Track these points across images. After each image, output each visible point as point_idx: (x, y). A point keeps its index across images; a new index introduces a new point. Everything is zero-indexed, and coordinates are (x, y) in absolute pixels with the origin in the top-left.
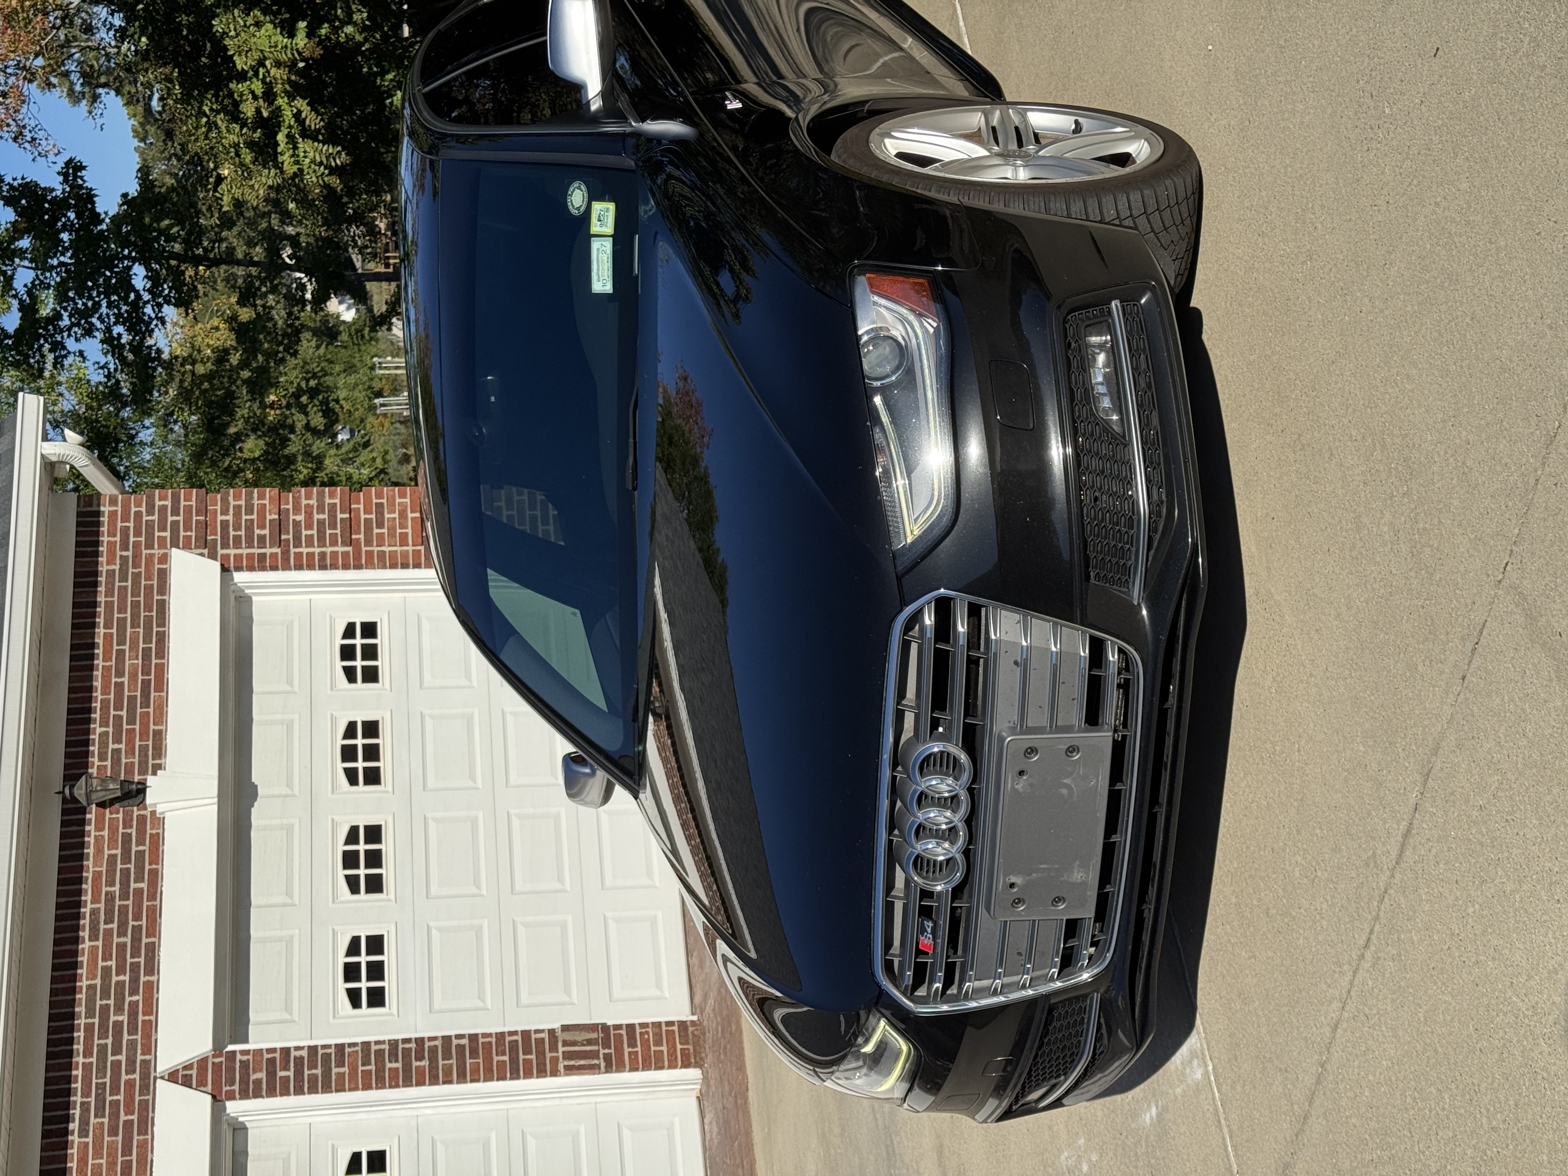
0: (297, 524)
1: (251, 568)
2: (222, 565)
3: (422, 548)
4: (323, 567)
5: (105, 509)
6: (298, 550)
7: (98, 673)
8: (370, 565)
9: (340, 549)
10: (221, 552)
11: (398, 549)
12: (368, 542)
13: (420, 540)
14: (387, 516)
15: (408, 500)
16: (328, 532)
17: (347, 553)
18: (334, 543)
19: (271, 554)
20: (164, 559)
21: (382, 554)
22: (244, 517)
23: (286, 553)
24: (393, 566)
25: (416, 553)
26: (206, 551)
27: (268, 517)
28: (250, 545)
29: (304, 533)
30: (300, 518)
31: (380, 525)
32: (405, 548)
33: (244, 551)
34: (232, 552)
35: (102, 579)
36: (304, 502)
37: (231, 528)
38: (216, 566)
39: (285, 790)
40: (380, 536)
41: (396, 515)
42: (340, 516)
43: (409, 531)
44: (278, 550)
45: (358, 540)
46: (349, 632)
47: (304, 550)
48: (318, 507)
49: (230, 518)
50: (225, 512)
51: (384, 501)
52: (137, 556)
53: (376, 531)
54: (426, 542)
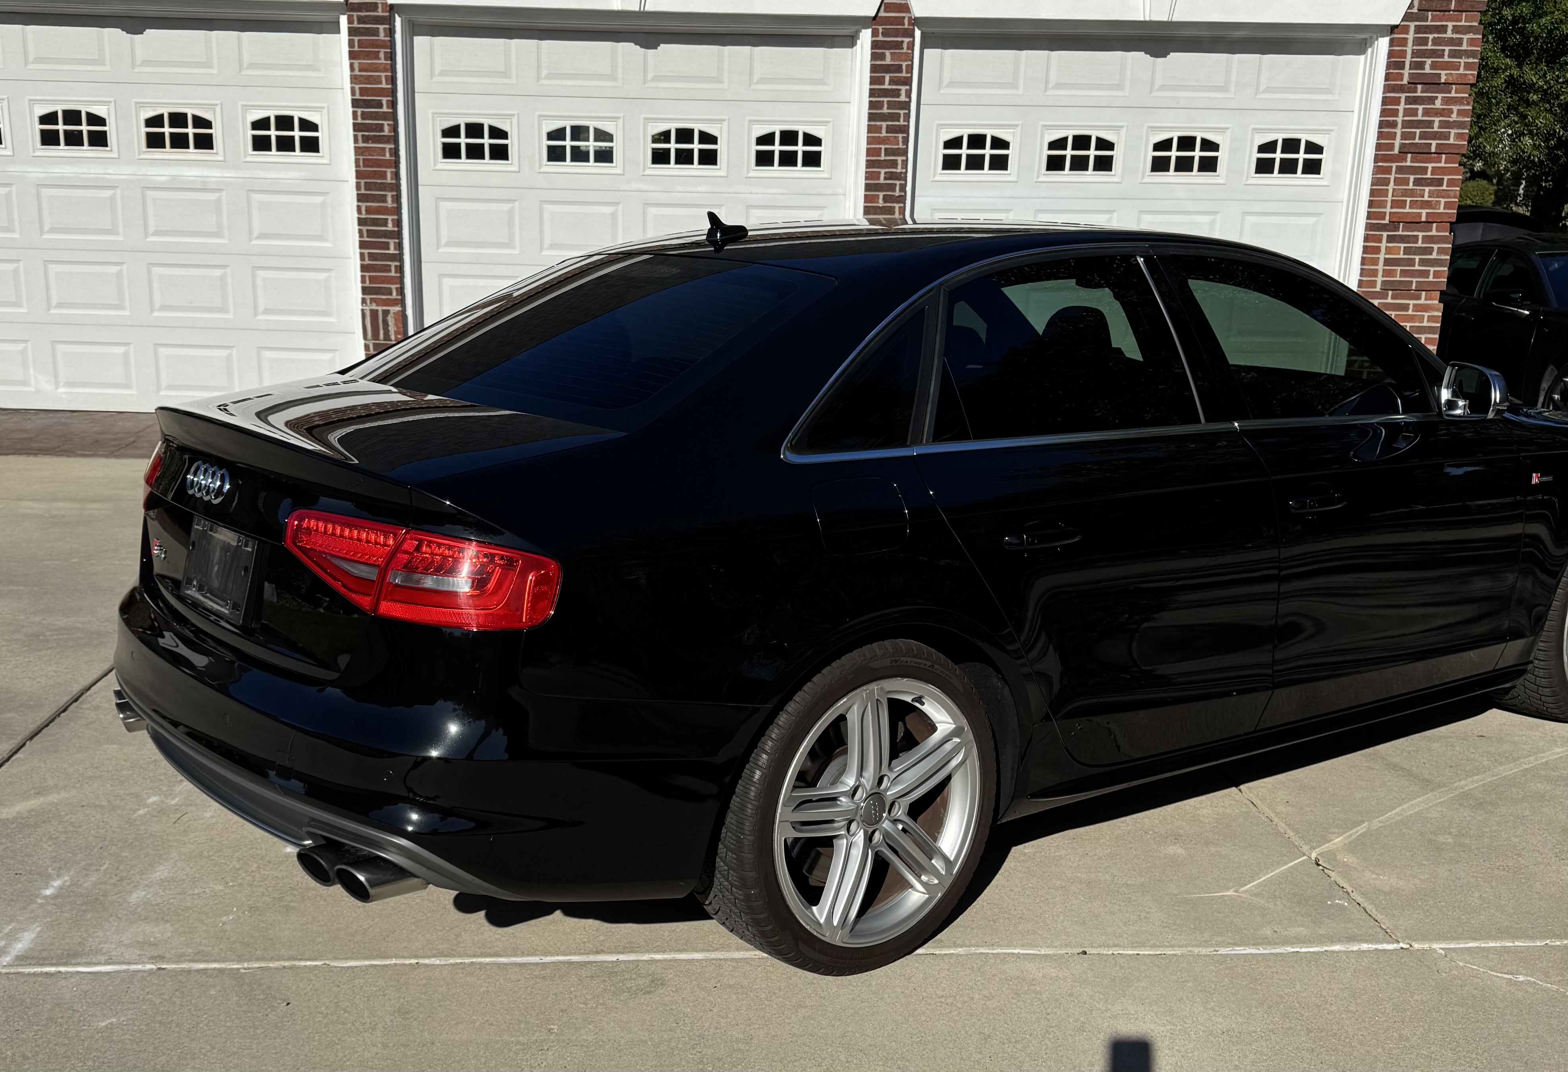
0: (1432, 100)
1: (1391, 54)
2: (1397, 26)
3: (1386, 221)
4: (1381, 124)
6: (1403, 100)
8: (1377, 170)
9: (1397, 142)
10: (1412, 25)
11: (1390, 198)
12: (1400, 170)
13: (1394, 220)
14: (1427, 189)
15: (1442, 210)
16: (1418, 131)
17: (1393, 149)
18: (1404, 136)
19: (1402, 75)
21: (1386, 182)
22: (1447, 49)
23: (1401, 89)
24: (1373, 193)
25: (1382, 216)
26: (1415, 10)
27: (1443, 73)
28: (1415, 54)
29: (1421, 108)
30: (1438, 104)
31: (1417, 182)
32: (1389, 205)
33: (1409, 49)
34: (1411, 36)
36: (1455, 108)
37: (1436, 35)
38: (1398, 20)
39: (1158, 83)
40: (1406, 182)
41: (1426, 198)
42: (1434, 143)
43: (1407, 210)
44: (1405, 82)
45: (1405, 160)
46: (1313, 147)
47: (1401, 107)
48: (1448, 122)
49: (1449, 34)
50: (1456, 29)
51: (1444, 187)
53: (1412, 178)
54: (1394, 224)
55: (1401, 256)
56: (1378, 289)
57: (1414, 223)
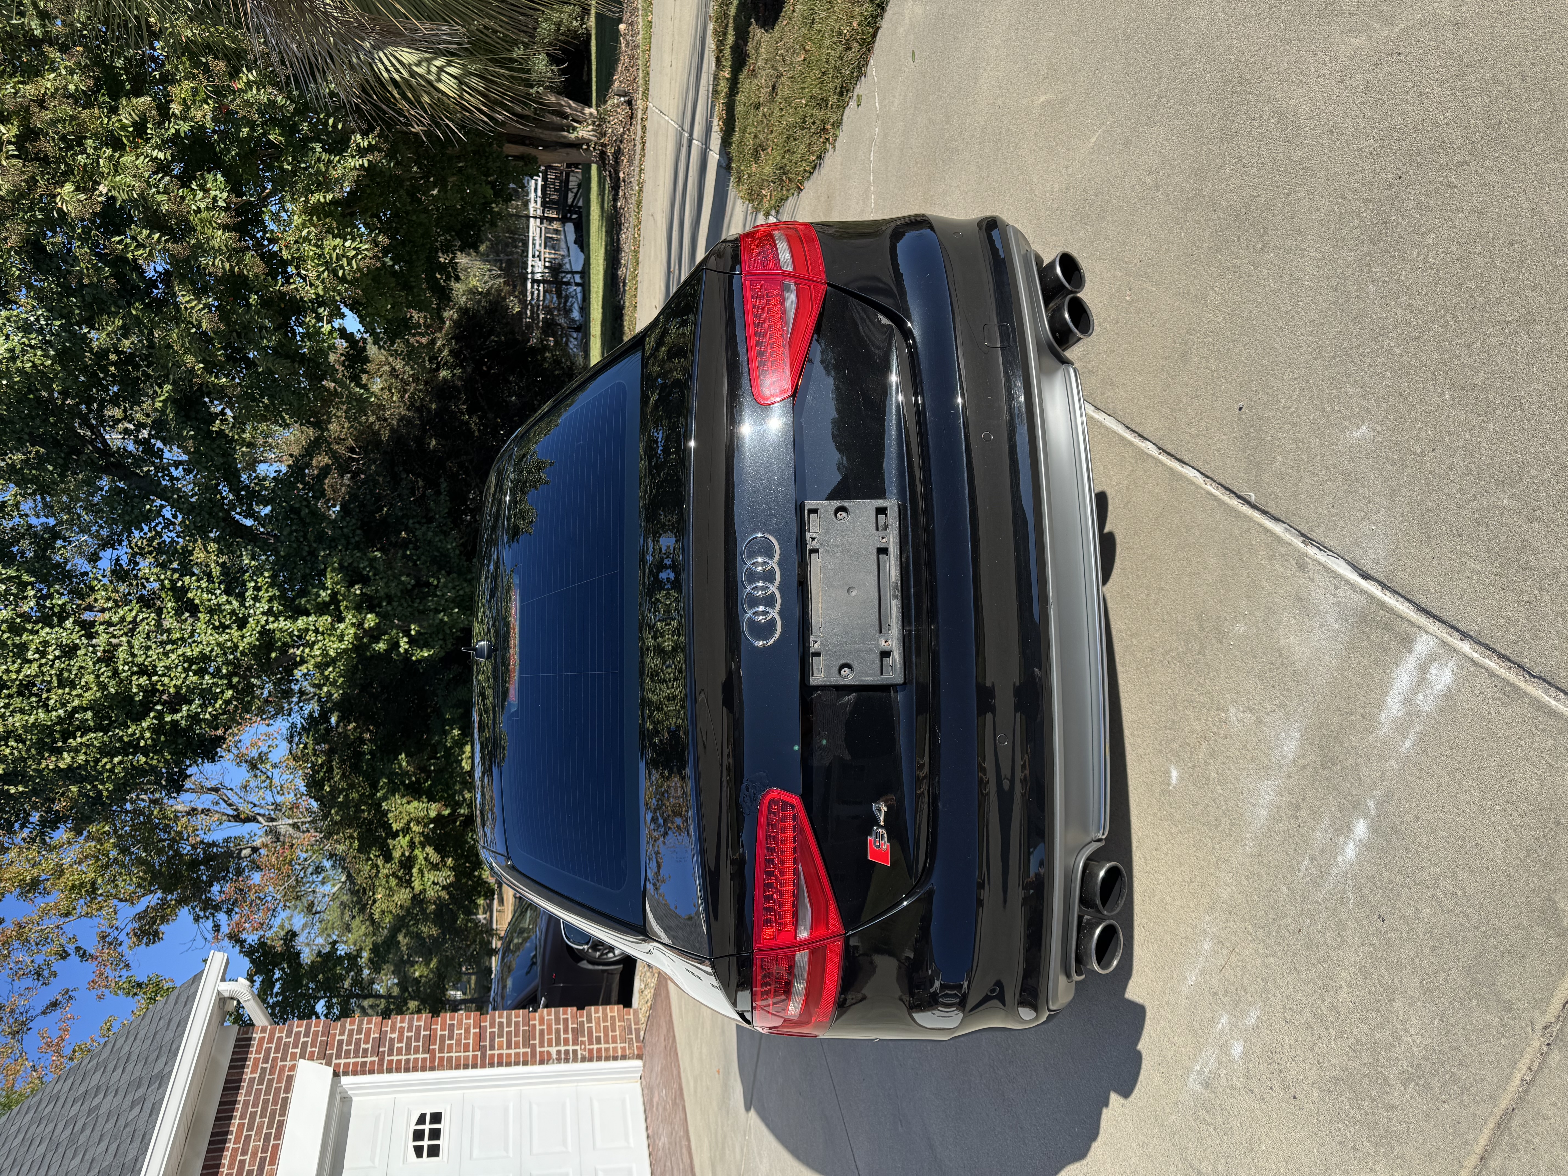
0: (392, 1040)
1: (355, 1073)
2: (334, 1071)
3: (479, 1053)
4: (407, 1070)
5: (257, 1036)
6: (390, 1059)
7: (227, 1154)
8: (441, 1067)
9: (421, 1057)
10: (334, 1061)
11: (462, 1054)
12: (441, 1051)
13: (478, 1048)
14: (456, 1032)
15: (472, 1021)
16: (414, 1045)
17: (425, 1059)
18: (417, 1052)
19: (371, 1062)
20: (293, 1068)
21: (450, 1059)
22: (355, 1037)
23: (381, 1061)
24: (458, 1067)
25: (475, 1057)
26: (324, 1061)
27: (372, 1036)
28: (356, 1056)
29: (397, 1046)
30: (395, 1036)
31: (451, 1038)
32: (467, 1055)
33: (352, 1061)
34: (343, 1061)
35: (245, 1084)
36: (399, 1025)
37: (344, 1045)
38: (330, 1070)
40: (450, 1046)
41: (463, 1031)
42: (423, 1033)
43: (471, 1041)
44: (376, 1059)
45: (434, 1050)
46: (421, 1120)
47: (395, 1059)
48: (408, 1028)
49: (345, 1038)
50: (342, 1034)
51: (455, 1022)
52: (273, 1067)
53: (447, 1043)
54: (482, 1049)
55: (504, 1039)
56: (529, 1050)
57: (480, 1037)
